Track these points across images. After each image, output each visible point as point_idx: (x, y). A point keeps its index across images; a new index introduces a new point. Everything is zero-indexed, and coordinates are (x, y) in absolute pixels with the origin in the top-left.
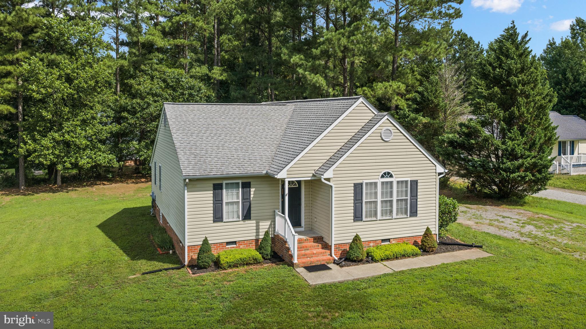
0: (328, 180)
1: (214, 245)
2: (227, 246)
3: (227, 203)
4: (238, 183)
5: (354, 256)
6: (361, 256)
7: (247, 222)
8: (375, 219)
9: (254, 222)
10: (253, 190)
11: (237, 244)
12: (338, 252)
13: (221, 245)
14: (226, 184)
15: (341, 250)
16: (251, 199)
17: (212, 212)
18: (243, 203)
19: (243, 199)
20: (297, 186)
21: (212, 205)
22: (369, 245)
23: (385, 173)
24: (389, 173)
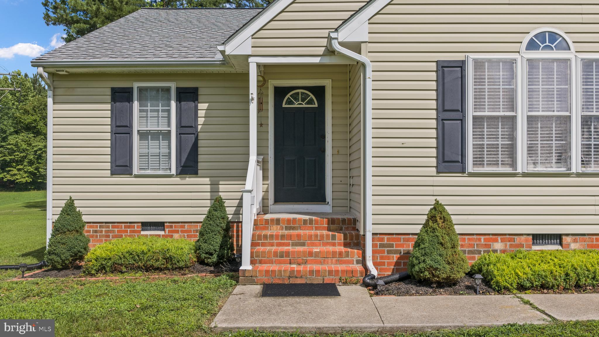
0: (356, 47)
1: (113, 227)
2: (143, 233)
3: (143, 135)
4: (167, 90)
5: (422, 265)
6: (448, 266)
7: (189, 180)
8: (508, 170)
9: (207, 180)
10: (203, 106)
11: (167, 230)
12: (389, 258)
13: (129, 227)
14: (141, 89)
15: (396, 252)
16: (200, 127)
17: (108, 151)
18: (179, 135)
19: (180, 126)
20: (316, 105)
21: (108, 136)
22: (489, 246)
23: (541, 36)
24: (553, 36)
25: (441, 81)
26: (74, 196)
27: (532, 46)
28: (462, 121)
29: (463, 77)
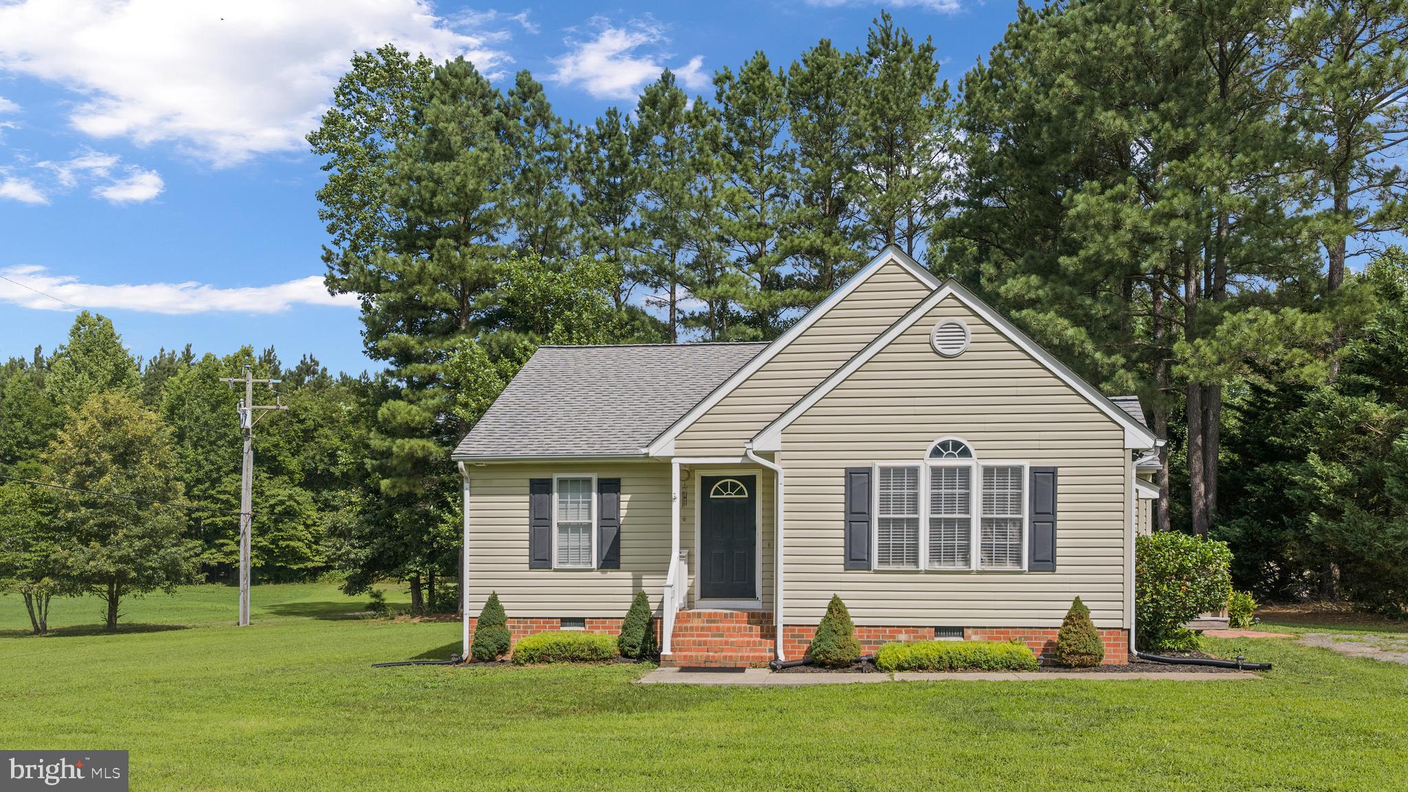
0: (770, 456)
1: (531, 622)
2: (562, 629)
3: (563, 528)
4: (589, 481)
5: (818, 649)
6: (839, 650)
7: (611, 574)
8: (912, 568)
9: (629, 575)
10: (625, 498)
11: (587, 626)
12: (799, 647)
13: (548, 623)
14: (561, 481)
15: (806, 642)
16: (622, 519)
17: (527, 544)
18: (600, 527)
19: (601, 518)
20: (746, 495)
21: (527, 528)
22: (894, 637)
23: (944, 445)
24: (957, 445)
25: (849, 485)
26: (497, 590)
27: (936, 453)
28: (869, 522)
29: (870, 483)
